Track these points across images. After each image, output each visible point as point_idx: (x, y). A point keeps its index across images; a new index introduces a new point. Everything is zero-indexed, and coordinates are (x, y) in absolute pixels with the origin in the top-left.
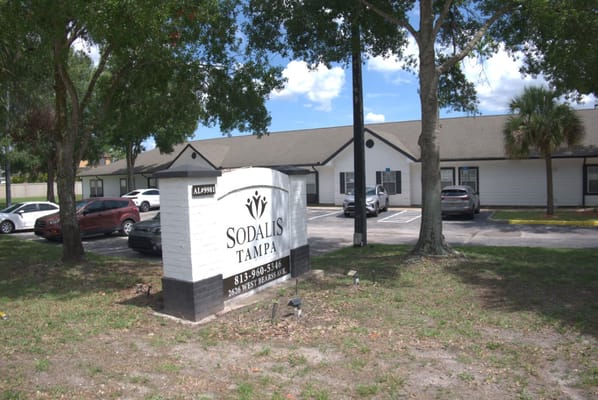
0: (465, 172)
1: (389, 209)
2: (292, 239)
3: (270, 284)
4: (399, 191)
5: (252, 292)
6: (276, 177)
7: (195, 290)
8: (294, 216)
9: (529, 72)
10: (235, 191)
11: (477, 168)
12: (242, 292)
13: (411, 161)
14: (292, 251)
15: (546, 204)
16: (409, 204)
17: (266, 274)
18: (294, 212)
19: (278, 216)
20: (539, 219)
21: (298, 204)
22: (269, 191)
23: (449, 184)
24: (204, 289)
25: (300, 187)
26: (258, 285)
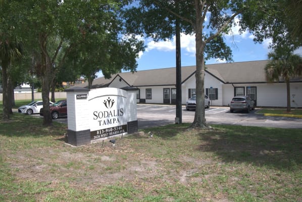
0: (249, 89)
1: (210, 107)
2: (128, 117)
3: (116, 136)
4: (217, 98)
5: (106, 138)
6: (119, 92)
7: (77, 134)
8: (129, 108)
9: (258, 41)
10: (98, 97)
11: (256, 87)
12: (101, 137)
13: (223, 84)
14: (128, 123)
15: (286, 106)
16: (221, 105)
17: (113, 131)
18: (129, 106)
19: (121, 108)
20: (280, 114)
21: (132, 103)
22: (116, 97)
23: (241, 95)
24: (81, 134)
25: (133, 96)
26: (109, 136)
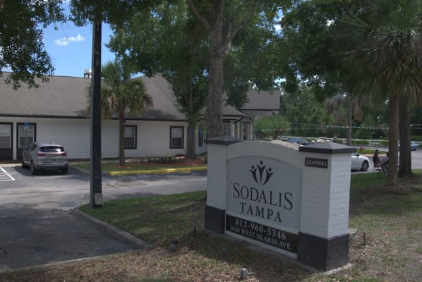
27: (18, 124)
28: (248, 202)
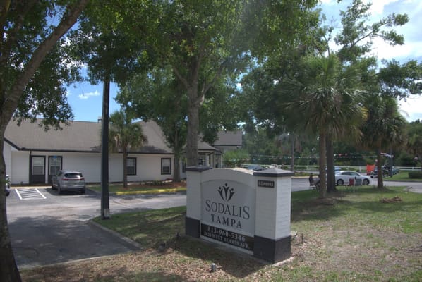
11: (61, 157)
13: (15, 149)
27: (49, 157)
28: (217, 214)
